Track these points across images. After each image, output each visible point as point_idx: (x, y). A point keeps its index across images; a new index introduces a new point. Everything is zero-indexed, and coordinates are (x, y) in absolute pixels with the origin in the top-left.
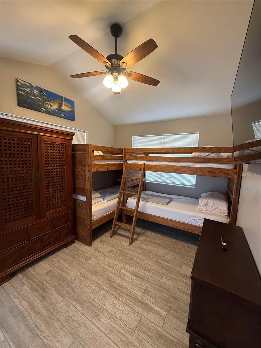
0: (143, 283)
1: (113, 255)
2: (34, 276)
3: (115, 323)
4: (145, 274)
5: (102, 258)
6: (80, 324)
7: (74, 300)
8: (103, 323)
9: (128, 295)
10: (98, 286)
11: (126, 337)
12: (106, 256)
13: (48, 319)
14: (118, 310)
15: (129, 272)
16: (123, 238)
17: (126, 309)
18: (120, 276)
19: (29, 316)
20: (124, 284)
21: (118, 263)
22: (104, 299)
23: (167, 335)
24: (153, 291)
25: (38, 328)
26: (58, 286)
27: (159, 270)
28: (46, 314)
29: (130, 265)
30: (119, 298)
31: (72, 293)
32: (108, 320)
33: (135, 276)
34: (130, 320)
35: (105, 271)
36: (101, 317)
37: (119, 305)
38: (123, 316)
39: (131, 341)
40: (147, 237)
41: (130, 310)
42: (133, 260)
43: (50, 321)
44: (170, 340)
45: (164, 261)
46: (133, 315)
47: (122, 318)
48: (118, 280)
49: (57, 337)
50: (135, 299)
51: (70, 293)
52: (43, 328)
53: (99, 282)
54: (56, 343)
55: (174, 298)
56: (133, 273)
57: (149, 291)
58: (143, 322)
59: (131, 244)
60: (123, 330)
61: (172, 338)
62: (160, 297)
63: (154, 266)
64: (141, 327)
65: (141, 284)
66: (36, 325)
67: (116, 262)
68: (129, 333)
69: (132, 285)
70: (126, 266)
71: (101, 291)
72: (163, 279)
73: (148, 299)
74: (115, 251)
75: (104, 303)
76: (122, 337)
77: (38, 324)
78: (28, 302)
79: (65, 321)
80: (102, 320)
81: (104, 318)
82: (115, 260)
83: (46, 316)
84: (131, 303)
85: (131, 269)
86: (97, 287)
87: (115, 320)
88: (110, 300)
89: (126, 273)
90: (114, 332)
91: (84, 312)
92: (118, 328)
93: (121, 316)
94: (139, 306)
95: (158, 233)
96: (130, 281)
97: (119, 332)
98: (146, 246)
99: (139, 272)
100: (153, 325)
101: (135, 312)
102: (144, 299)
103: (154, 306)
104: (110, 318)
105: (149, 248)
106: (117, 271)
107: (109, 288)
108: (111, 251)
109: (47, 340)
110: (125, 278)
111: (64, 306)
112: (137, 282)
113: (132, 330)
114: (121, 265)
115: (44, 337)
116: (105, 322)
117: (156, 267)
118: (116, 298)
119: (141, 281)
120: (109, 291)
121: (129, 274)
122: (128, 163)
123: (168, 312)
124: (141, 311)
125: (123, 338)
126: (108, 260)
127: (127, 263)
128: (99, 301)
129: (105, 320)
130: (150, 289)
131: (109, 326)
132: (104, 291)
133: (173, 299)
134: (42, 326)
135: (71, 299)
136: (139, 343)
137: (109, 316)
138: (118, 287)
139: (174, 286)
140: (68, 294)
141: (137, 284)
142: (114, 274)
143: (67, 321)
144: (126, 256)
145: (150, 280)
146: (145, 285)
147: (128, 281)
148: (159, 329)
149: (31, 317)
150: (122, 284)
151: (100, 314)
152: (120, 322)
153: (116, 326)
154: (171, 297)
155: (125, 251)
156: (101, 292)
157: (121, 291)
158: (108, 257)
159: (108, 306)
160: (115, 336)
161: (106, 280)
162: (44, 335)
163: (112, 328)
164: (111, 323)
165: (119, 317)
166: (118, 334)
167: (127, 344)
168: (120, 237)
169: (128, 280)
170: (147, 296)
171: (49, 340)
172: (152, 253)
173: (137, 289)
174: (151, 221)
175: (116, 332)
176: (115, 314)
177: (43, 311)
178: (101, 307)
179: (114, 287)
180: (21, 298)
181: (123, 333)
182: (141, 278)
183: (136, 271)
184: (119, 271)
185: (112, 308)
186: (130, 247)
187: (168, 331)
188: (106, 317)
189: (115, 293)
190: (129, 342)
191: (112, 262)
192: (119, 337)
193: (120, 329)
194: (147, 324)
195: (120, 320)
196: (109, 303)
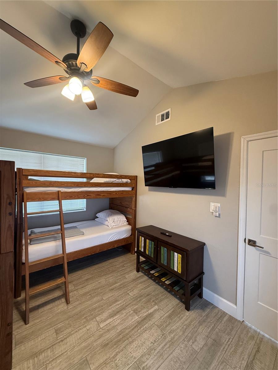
0: (127, 311)
1: (68, 330)
3: (155, 350)
4: (118, 305)
5: (59, 350)
8: (152, 363)
9: (133, 329)
10: (108, 364)
11: (168, 342)
12: (62, 341)
14: (145, 343)
15: (108, 319)
16: (48, 307)
17: (145, 335)
18: (108, 330)
20: (120, 328)
21: (88, 327)
22: (128, 358)
23: (170, 312)
24: (137, 306)
27: (120, 292)
29: (100, 315)
30: (133, 339)
32: (151, 357)
33: (115, 315)
34: (155, 334)
35: (89, 348)
36: (147, 365)
37: (140, 341)
38: (151, 340)
39: (170, 339)
41: (147, 332)
42: (95, 309)
44: (172, 312)
45: (114, 284)
46: (153, 331)
47: (152, 341)
48: (113, 334)
50: (140, 323)
53: (101, 361)
55: (147, 295)
56: (111, 316)
57: (136, 309)
58: (159, 325)
59: (68, 302)
60: (162, 343)
61: (172, 310)
62: (144, 304)
63: (114, 294)
64: (162, 327)
65: (127, 313)
67: (85, 329)
68: (165, 338)
69: (125, 321)
70: (98, 319)
71: (116, 360)
72: (130, 294)
73: (143, 313)
74: (63, 324)
75: (133, 359)
80: (149, 364)
81: (148, 361)
82: (81, 329)
84: (141, 329)
85: (105, 315)
86: (108, 366)
87: (153, 349)
88: (132, 349)
89: (107, 322)
92: (160, 348)
93: (150, 342)
94: (147, 323)
95: (73, 272)
96: (119, 321)
97: (163, 348)
98: (84, 289)
99: (113, 309)
100: (162, 318)
101: (150, 328)
102: (141, 316)
103: (150, 311)
104: (150, 355)
105: (89, 287)
106: (100, 331)
107: (117, 347)
108: (57, 332)
110: (112, 325)
112: (123, 316)
113: (163, 335)
114: (92, 325)
116: (152, 361)
117: (116, 294)
118: (132, 343)
119: (124, 312)
120: (121, 348)
121: (111, 320)
123: (156, 304)
124: (151, 323)
125: (168, 345)
126: (72, 340)
127: (95, 317)
128: (128, 364)
129: (151, 361)
130: (135, 307)
131: (156, 357)
132: (118, 356)
133: (148, 297)
136: (173, 333)
137: (148, 355)
138: (121, 336)
139: (140, 291)
141: (125, 316)
142: (101, 336)
144: (84, 314)
145: (127, 304)
146: (130, 310)
147: (119, 323)
148: (166, 315)
150: (118, 331)
151: (143, 365)
152: (155, 344)
153: (158, 350)
154: (146, 296)
155: (74, 312)
156: (118, 360)
157: (127, 334)
158: (66, 338)
159: (137, 354)
160: (165, 352)
161: (104, 350)
163: (159, 354)
164: (154, 354)
165: (151, 344)
166: (164, 349)
167: (172, 343)
168: (40, 310)
169: (117, 323)
170: (140, 312)
172: (98, 288)
173: (130, 318)
175: (163, 351)
176: (148, 348)
178: (135, 363)
179: (119, 341)
181: (164, 344)
182: (121, 310)
183: (110, 311)
184: (100, 330)
185: (141, 350)
186: (70, 306)
187: (168, 310)
188: (147, 359)
189: (126, 342)
190: (171, 341)
191: (81, 335)
192: (167, 349)
193: (161, 346)
194: (161, 322)
195: (153, 344)
196: (134, 352)
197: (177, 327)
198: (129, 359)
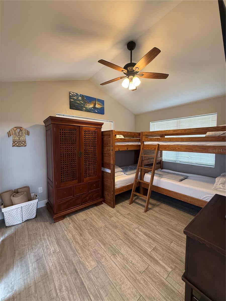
0: (152, 242)
1: (130, 217)
2: (76, 221)
3: (127, 263)
4: (156, 236)
5: (121, 217)
6: (102, 257)
7: (99, 241)
8: (118, 261)
9: (139, 248)
10: (117, 236)
11: (134, 275)
12: (125, 217)
13: (83, 247)
14: (130, 256)
15: (142, 232)
16: (140, 206)
17: (136, 256)
18: (134, 233)
19: (72, 242)
20: (137, 239)
21: (133, 224)
23: (170, 285)
24: (161, 250)
25: (77, 251)
26: (90, 229)
27: (169, 236)
28: (82, 244)
29: (143, 227)
30: (132, 248)
31: (99, 236)
32: (122, 260)
33: (147, 236)
34: (139, 265)
35: (123, 227)
36: (117, 257)
37: (131, 252)
38: (133, 261)
39: (138, 279)
40: (162, 208)
41: (140, 258)
42: (146, 224)
43: (84, 249)
44: (172, 290)
45: (176, 230)
46: (141, 263)
48: (133, 236)
49: (88, 259)
50: (145, 252)
51: (97, 236)
52: (80, 252)
53: (118, 233)
54: (87, 263)
55: (180, 260)
56: (145, 234)
57: (157, 250)
58: (149, 270)
59: (146, 211)
60: (133, 270)
61: (174, 289)
62: (167, 257)
63: (165, 232)
64: (148, 272)
65: (151, 243)
66: (76, 249)
67: (132, 223)
68: (137, 273)
69: (144, 242)
70: (140, 227)
71: (119, 240)
72: (172, 244)
73: (156, 256)
74: (132, 214)
75: (120, 248)
76: (131, 274)
77: (77, 248)
78: (72, 235)
79: (93, 252)
80: (118, 259)
81: (119, 258)
82: (132, 221)
83: (82, 245)
84: (141, 254)
85: (145, 230)
86: (116, 236)
87: (127, 262)
88: (125, 248)
89: (140, 232)
90: (126, 269)
91: (106, 250)
92: (129, 267)
94: (148, 258)
95: (172, 207)
96: (142, 238)
97: (130, 270)
98: (159, 215)
99: (151, 234)
100: (157, 274)
101: (144, 261)
102: (152, 254)
103: (161, 262)
104: (123, 259)
105: (163, 217)
106: (132, 230)
107: (125, 239)
108: (129, 214)
109: (82, 259)
110: (138, 235)
111: (93, 243)
112: (148, 240)
113: (140, 272)
114: (135, 225)
115: (80, 257)
116: (120, 261)
117: (166, 233)
118: (129, 247)
119: (151, 241)
120: (125, 241)
121: (141, 233)
122: (145, 144)
123: (174, 269)
124: (149, 262)
126: (126, 220)
127: (141, 225)
128: (117, 246)
129: (119, 259)
130: (159, 248)
131: (122, 264)
132: (120, 241)
133: (180, 262)
134: (79, 251)
135: (98, 240)
136: (144, 283)
137: (123, 258)
138: (132, 241)
139: (182, 252)
140: (96, 236)
141: (148, 242)
142: (130, 231)
143: (94, 252)
144: (140, 220)
145: (160, 242)
146: (155, 245)
148: (163, 279)
149: (73, 244)
150: (135, 239)
151: (117, 255)
152: (131, 264)
153: (127, 266)
154: (178, 259)
155: (141, 216)
156: (119, 241)
157: (134, 244)
159: (122, 251)
160: (126, 272)
161: (123, 234)
162: (80, 256)
163: (124, 266)
164: (124, 263)
165: (131, 261)
166: (128, 271)
167: (135, 280)
168: (137, 205)
169: (140, 237)
170: (156, 253)
171: (83, 259)
172: (164, 222)
173: (148, 245)
174: (165, 195)
175: (127, 270)
176: (128, 258)
177: (80, 242)
178: (118, 250)
179: (129, 240)
180: (68, 231)
181: (133, 272)
182: (151, 238)
183: (148, 232)
184: (133, 230)
185: (125, 253)
186: (145, 214)
187: (171, 283)
188: (120, 257)
189: (129, 244)
190: (136, 279)
191: (129, 222)
192: (129, 274)
193: (130, 269)
194: (153, 272)
195: (131, 263)
196: (123, 249)
197: (153, 291)
198: (119, 246)
